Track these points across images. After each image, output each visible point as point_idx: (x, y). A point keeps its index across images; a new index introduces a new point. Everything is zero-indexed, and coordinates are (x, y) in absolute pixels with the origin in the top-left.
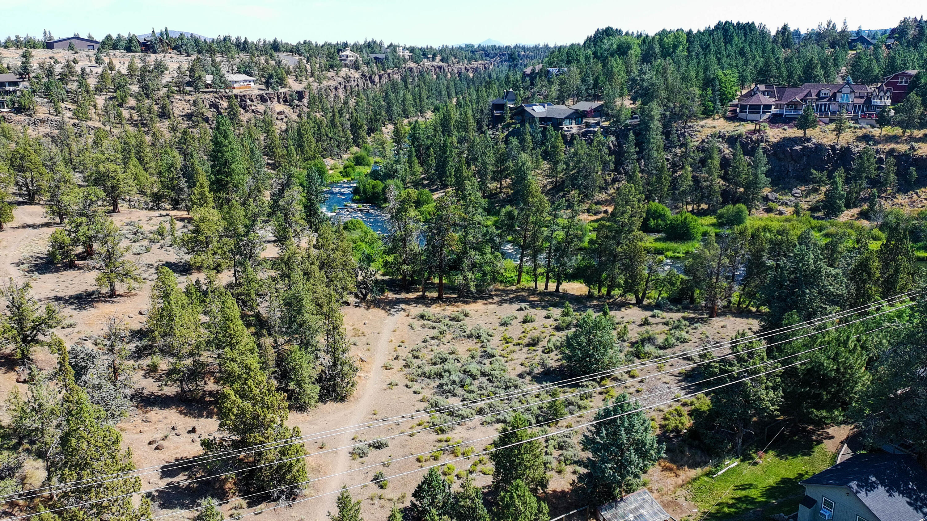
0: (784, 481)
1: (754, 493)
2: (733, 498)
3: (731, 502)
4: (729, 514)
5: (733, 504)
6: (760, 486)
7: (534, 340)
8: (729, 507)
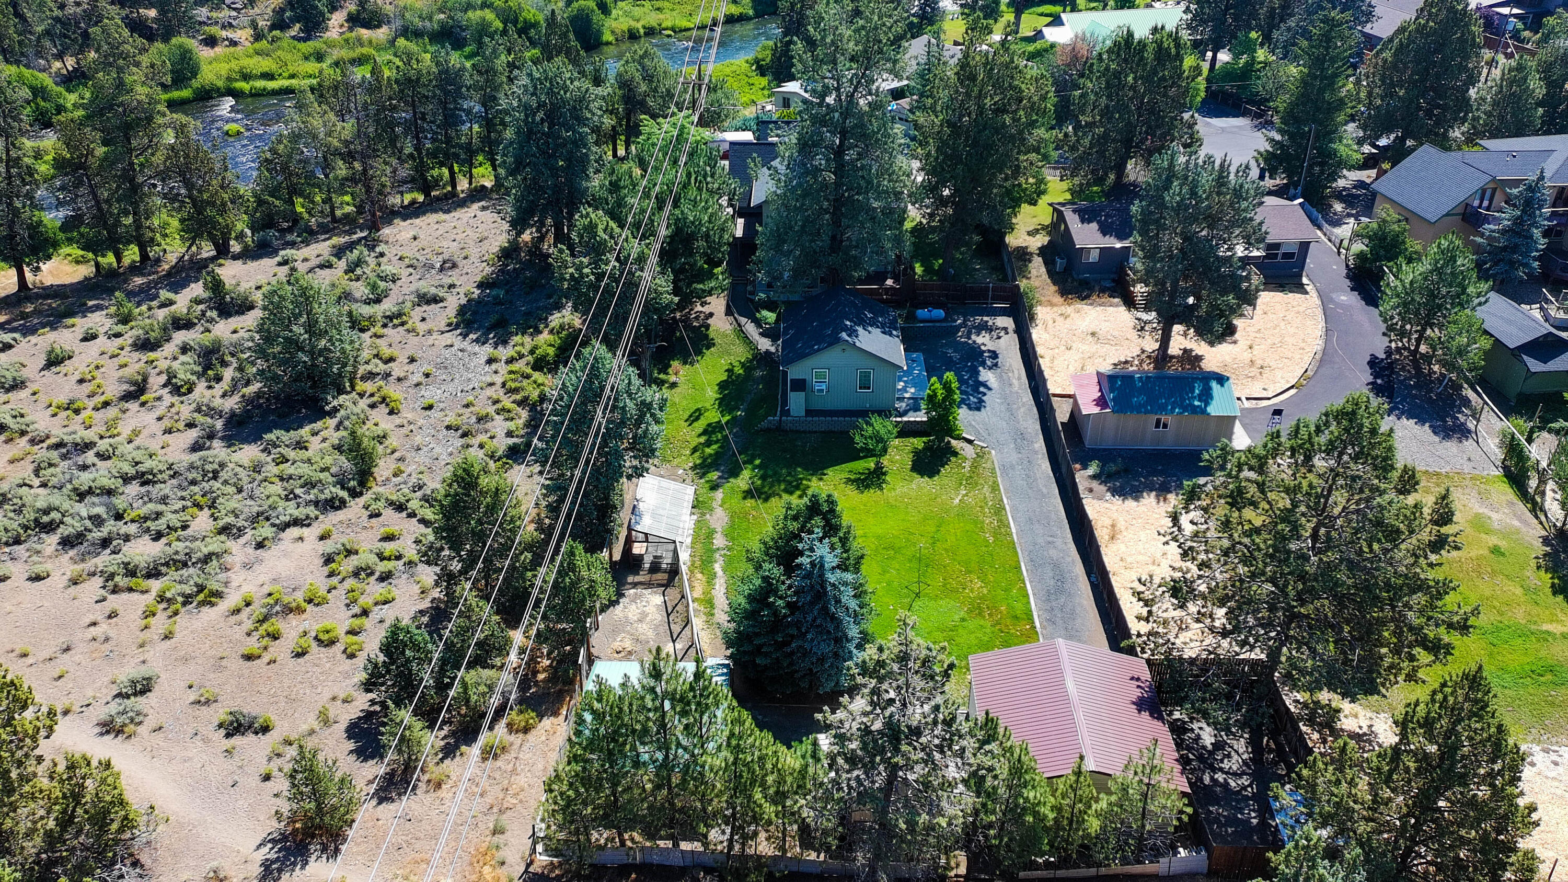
0: (722, 386)
1: (713, 416)
2: (700, 435)
3: (702, 439)
4: (717, 453)
5: (707, 441)
6: (708, 405)
7: (135, 383)
8: (708, 446)
